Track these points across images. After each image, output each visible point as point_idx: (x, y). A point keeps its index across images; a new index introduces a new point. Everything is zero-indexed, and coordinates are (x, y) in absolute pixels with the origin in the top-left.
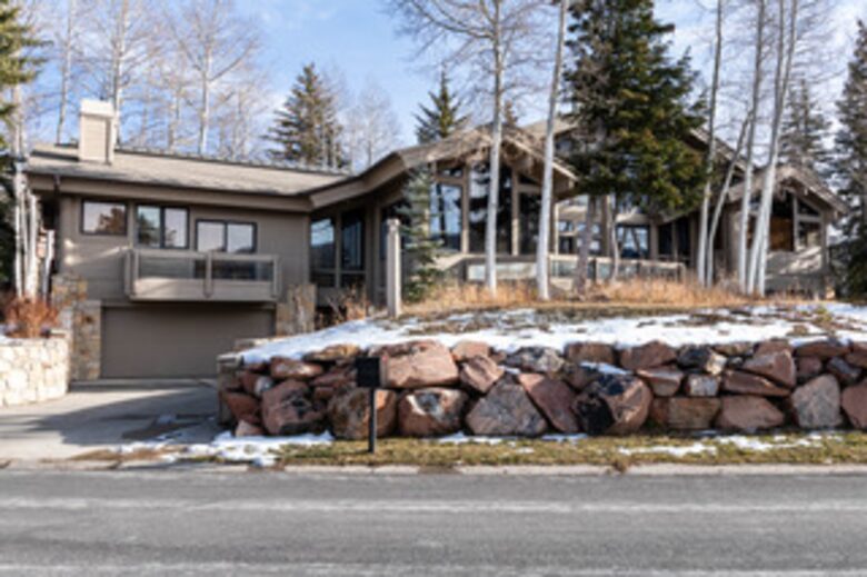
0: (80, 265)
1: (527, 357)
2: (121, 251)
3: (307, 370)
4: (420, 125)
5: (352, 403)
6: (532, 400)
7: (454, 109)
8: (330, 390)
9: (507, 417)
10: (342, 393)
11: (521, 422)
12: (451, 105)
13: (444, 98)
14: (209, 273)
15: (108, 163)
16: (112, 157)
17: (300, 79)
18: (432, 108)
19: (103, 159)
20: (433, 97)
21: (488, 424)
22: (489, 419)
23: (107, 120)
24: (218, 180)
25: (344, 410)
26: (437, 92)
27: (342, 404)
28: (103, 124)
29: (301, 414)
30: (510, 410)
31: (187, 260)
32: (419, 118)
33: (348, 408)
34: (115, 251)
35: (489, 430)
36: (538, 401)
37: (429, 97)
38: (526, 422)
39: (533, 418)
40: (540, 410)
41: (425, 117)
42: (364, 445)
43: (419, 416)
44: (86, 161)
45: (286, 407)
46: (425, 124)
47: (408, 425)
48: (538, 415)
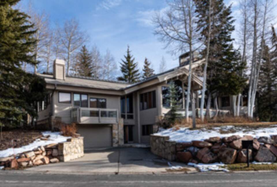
0: (59, 113)
1: (264, 139)
2: (70, 108)
3: (210, 144)
4: (121, 66)
5: (227, 153)
6: (271, 151)
7: (132, 61)
8: (218, 150)
9: (266, 157)
10: (223, 151)
11: (270, 158)
12: (131, 59)
13: (129, 57)
14: (100, 115)
15: (64, 80)
16: (65, 78)
17: (81, 50)
18: (125, 60)
19: (62, 78)
20: (125, 57)
21: (262, 159)
22: (262, 157)
23: (63, 66)
24: (99, 86)
25: (224, 155)
26: (126, 56)
27: (224, 154)
28: (62, 67)
29: (213, 157)
30: (266, 154)
31: (88, 110)
32: (121, 64)
33: (226, 155)
34: (68, 108)
35: (263, 160)
36: (273, 151)
37: (124, 57)
38: (271, 158)
39: (273, 156)
40: (274, 154)
41: (123, 63)
42: (246, 165)
43: (244, 157)
44: (58, 79)
45: (209, 155)
46: (123, 65)
47: (242, 159)
48: (274, 156)
